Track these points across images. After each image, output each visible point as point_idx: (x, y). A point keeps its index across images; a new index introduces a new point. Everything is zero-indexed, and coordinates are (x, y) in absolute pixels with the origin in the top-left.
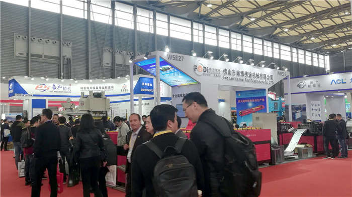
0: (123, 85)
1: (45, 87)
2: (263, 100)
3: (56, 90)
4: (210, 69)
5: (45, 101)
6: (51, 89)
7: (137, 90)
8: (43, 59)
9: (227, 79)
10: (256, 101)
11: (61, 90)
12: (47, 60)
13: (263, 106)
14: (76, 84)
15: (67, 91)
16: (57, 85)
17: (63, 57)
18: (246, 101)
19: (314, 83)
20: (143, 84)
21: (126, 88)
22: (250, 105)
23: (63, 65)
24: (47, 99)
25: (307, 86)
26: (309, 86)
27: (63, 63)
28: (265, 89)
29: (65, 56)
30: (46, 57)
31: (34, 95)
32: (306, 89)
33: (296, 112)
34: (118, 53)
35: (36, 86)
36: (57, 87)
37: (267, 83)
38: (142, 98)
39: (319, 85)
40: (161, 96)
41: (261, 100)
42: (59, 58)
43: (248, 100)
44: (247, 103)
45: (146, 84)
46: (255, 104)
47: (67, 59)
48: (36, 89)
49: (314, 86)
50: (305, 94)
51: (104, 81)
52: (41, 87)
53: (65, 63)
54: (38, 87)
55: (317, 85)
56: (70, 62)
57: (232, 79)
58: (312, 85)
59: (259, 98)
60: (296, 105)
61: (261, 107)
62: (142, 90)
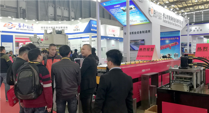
0: (75, 25)
1: (12, 25)
2: (178, 38)
3: (21, 28)
4: (157, 12)
5: (12, 36)
6: (17, 27)
7: (88, 30)
8: (5, 8)
9: (164, 21)
10: (172, 39)
11: (25, 28)
12: (8, 9)
13: (177, 43)
14: (37, 24)
15: (30, 29)
16: (22, 24)
17: (20, 8)
18: (164, 39)
19: (198, 29)
20: (93, 26)
21: (78, 29)
22: (167, 42)
23: (20, 13)
24: (14, 35)
25: (193, 31)
26: (194, 31)
27: (20, 12)
28: (180, 31)
29: (22, 7)
30: (7, 7)
31: (3, 32)
32: (192, 33)
33: (184, 47)
34: (58, 8)
35: (4, 24)
36: (22, 26)
37: (180, 27)
38: (92, 36)
39: (201, 30)
40: (102, 35)
41: (176, 38)
42: (17, 8)
43: (166, 39)
44: (165, 40)
45: (94, 26)
46: (171, 41)
47: (23, 10)
48: (4, 26)
49: (198, 30)
50: (191, 36)
51: (60, 22)
52: (9, 25)
53: (21, 12)
54: (6, 24)
55: (199, 30)
56: (25, 12)
57: (166, 22)
58: (196, 30)
59: (175, 37)
60: (184, 43)
61: (176, 43)
62: (92, 30)
